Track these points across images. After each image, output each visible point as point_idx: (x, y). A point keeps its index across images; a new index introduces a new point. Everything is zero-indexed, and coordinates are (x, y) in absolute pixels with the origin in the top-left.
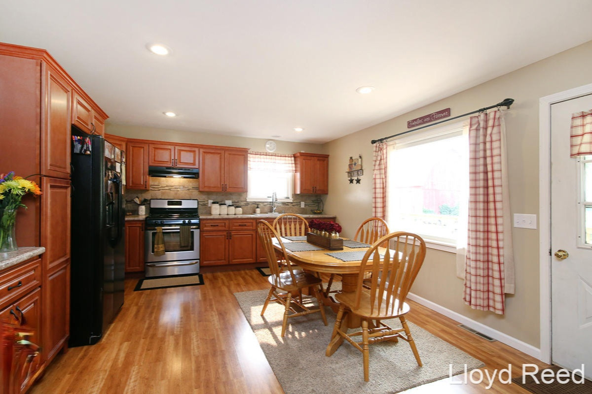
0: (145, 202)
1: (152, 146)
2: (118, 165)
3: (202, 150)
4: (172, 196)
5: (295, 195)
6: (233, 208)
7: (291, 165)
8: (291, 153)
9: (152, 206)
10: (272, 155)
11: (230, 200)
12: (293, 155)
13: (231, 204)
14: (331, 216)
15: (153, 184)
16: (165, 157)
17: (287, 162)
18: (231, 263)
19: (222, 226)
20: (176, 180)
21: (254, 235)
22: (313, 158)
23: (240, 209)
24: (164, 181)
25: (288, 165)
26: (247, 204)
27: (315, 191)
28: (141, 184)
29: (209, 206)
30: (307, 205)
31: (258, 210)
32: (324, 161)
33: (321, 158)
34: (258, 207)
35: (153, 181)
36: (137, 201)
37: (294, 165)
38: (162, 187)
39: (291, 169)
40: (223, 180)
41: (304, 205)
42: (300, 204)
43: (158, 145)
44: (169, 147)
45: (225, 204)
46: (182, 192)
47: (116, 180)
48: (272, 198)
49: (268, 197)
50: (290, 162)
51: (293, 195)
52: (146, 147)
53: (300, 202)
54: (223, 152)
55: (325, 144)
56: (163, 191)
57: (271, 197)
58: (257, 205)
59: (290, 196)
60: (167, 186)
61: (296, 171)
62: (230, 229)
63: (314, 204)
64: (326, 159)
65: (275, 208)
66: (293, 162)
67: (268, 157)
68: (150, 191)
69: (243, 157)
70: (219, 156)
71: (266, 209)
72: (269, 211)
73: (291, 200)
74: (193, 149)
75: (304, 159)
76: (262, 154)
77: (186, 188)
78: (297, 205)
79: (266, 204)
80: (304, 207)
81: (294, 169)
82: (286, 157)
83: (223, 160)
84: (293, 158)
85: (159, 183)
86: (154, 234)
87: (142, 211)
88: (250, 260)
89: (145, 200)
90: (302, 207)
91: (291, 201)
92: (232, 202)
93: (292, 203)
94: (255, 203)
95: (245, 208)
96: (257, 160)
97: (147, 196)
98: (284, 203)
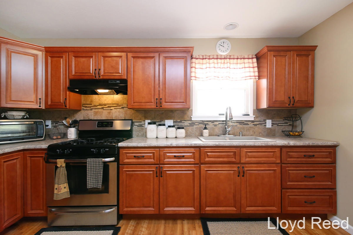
0: (75, 124)
1: (72, 55)
3: (130, 55)
5: (258, 111)
6: (174, 129)
7: (252, 69)
8: (252, 53)
10: (224, 58)
11: (171, 119)
12: (256, 55)
13: (172, 124)
14: (329, 143)
15: (85, 103)
16: (88, 68)
17: (247, 65)
18: (162, 212)
19: (150, 158)
21: (197, 172)
22: (288, 53)
23: (183, 131)
25: (247, 69)
26: (193, 124)
27: (292, 103)
28: (61, 102)
29: (146, 127)
30: (276, 124)
31: (206, 132)
32: (307, 56)
33: (303, 53)
34: (205, 128)
37: (256, 69)
38: (95, 106)
39: (252, 74)
40: (157, 92)
41: (271, 124)
42: (266, 123)
43: (78, 53)
44: (91, 54)
45: (164, 125)
48: (225, 116)
49: (220, 115)
50: (251, 65)
51: (254, 111)
52: (65, 56)
53: (265, 120)
54: (156, 55)
56: (97, 110)
57: (223, 115)
58: (205, 124)
59: (251, 113)
60: (100, 105)
61: (260, 77)
62: (161, 162)
63: (286, 123)
64: (311, 53)
65: (229, 129)
66: (256, 65)
67: (219, 61)
68: (82, 111)
69: (183, 61)
70: (152, 60)
71: (217, 130)
72: (221, 132)
73: (251, 118)
74: (121, 54)
75: (274, 56)
76: (211, 57)
77: (120, 106)
78: (261, 124)
79: (217, 123)
80: (270, 127)
81: (257, 74)
82: (244, 59)
83: (157, 66)
84: (255, 60)
85: (92, 101)
87: (71, 134)
88: (190, 209)
89: (76, 122)
90: (267, 127)
91: (253, 119)
92: (174, 122)
93: (253, 121)
94: (202, 122)
95: (190, 129)
96: (204, 66)
97: (79, 117)
98: (241, 122)
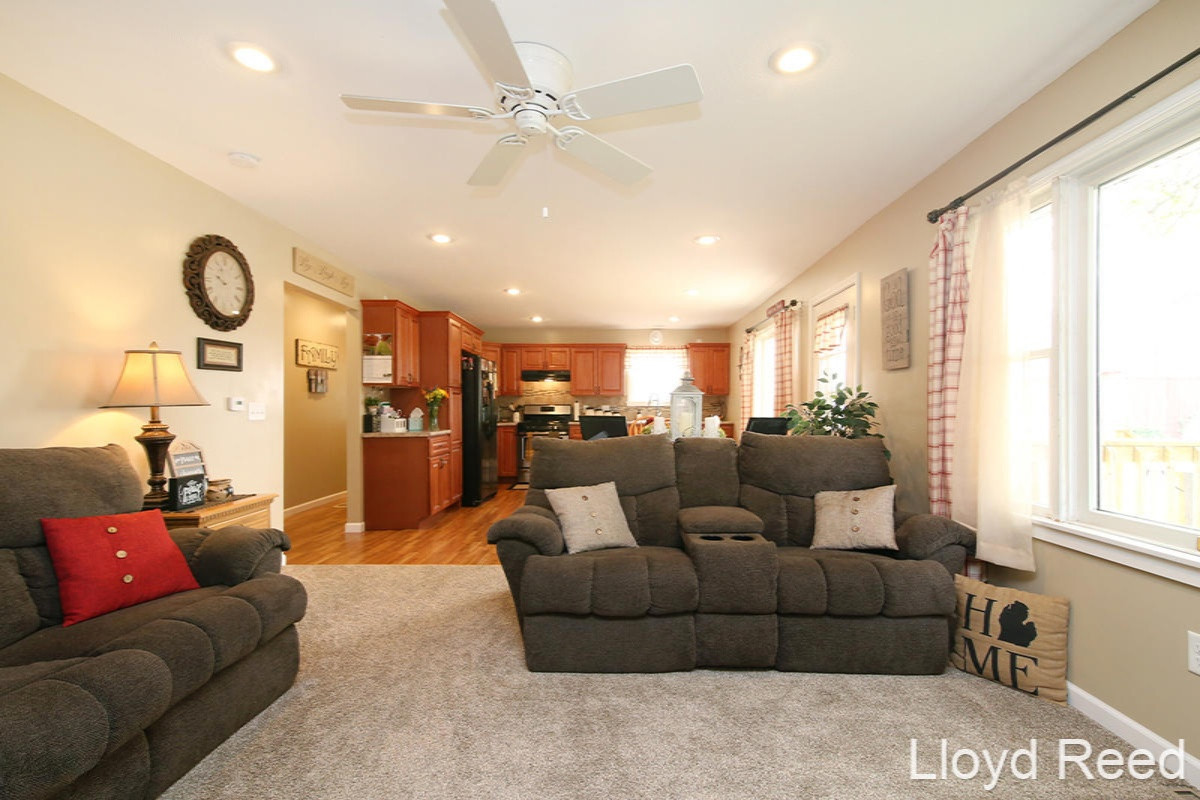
0: (519, 408)
1: (524, 350)
2: (491, 375)
3: (573, 350)
4: (544, 402)
7: (682, 360)
8: (683, 344)
9: (526, 413)
10: (657, 349)
11: (607, 405)
12: (686, 346)
15: (526, 389)
16: (537, 361)
17: (677, 356)
20: (549, 384)
22: (707, 349)
24: (538, 386)
25: (678, 359)
26: (627, 409)
27: (710, 391)
28: (514, 390)
29: (584, 412)
31: (640, 416)
32: (724, 351)
33: (721, 349)
34: (639, 413)
35: (526, 385)
36: (512, 407)
37: (685, 359)
38: (536, 392)
39: (682, 363)
40: (595, 382)
43: (529, 348)
44: (540, 349)
45: (601, 410)
46: (556, 398)
47: (489, 387)
49: (653, 400)
50: (681, 355)
52: (518, 351)
54: (595, 350)
55: (727, 329)
56: (536, 396)
58: (639, 409)
60: (540, 391)
61: (688, 366)
64: (726, 349)
66: (685, 355)
67: (652, 350)
68: (524, 397)
69: (618, 355)
70: (591, 354)
74: (565, 349)
75: (698, 351)
76: (644, 347)
77: (559, 392)
79: (649, 408)
81: (686, 364)
82: (675, 349)
83: (596, 359)
84: (685, 351)
85: (532, 388)
86: (525, 439)
87: (516, 417)
89: (520, 407)
92: (610, 408)
94: (636, 408)
96: (638, 356)
97: (521, 402)
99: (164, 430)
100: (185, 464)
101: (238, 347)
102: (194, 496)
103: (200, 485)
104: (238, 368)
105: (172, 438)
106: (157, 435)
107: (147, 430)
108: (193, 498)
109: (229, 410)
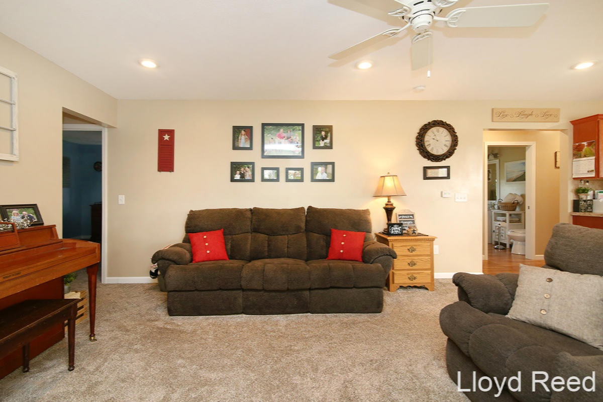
99: (392, 205)
100: (404, 218)
101: (448, 168)
102: (397, 231)
103: (400, 227)
104: (448, 177)
105: (394, 208)
106: (389, 207)
107: (387, 205)
108: (397, 232)
109: (442, 196)
